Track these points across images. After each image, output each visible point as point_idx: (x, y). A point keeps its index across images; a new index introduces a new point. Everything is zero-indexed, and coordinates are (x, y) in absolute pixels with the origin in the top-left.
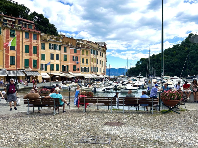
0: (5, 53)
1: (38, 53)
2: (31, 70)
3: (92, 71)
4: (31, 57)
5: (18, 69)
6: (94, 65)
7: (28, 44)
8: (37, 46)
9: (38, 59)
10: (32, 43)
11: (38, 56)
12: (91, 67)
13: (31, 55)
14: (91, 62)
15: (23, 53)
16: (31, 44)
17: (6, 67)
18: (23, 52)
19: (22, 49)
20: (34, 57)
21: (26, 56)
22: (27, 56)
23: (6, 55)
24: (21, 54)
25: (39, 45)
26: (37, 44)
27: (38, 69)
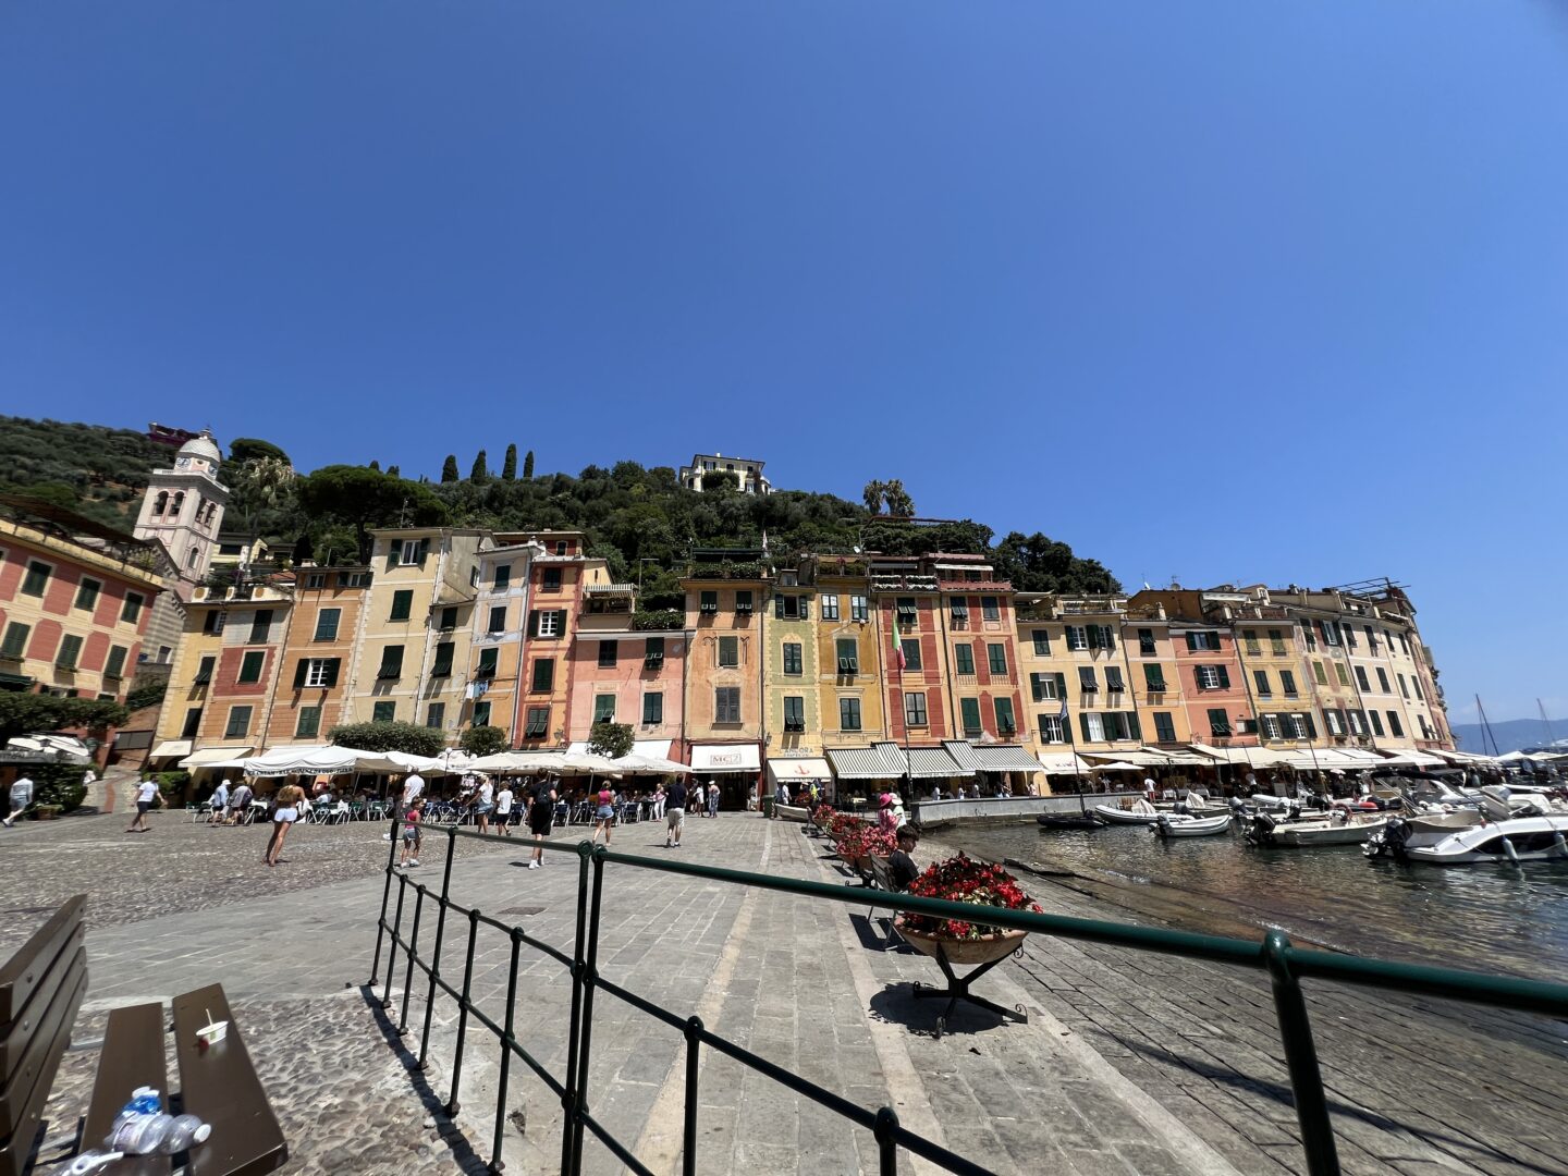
0: (886, 682)
1: (1013, 668)
2: (992, 740)
3: (1337, 729)
4: (985, 688)
5: (939, 740)
6: (1340, 701)
7: (966, 641)
8: (1002, 641)
9: (1017, 695)
10: (983, 632)
11: (1014, 681)
12: (1325, 713)
13: (984, 681)
14: (1314, 684)
15: (952, 677)
16: (978, 637)
17: (894, 737)
18: (952, 671)
19: (945, 660)
20: (999, 688)
21: (964, 688)
22: (968, 688)
23: (891, 691)
24: (944, 682)
25: (1010, 637)
26: (1001, 633)
27: (1022, 737)
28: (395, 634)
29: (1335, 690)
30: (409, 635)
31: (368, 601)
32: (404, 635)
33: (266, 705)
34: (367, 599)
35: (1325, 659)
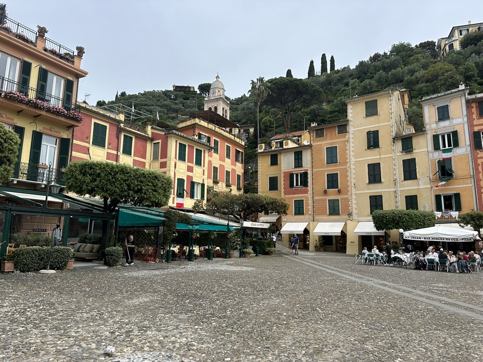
28: (373, 156)
30: (382, 157)
31: (351, 140)
32: (379, 157)
33: (310, 199)
34: (351, 139)
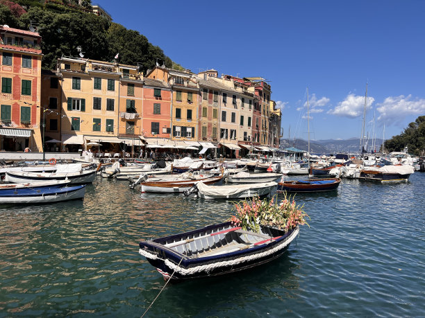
1: (35, 93)
2: (16, 126)
4: (17, 101)
6: (209, 124)
7: (10, 77)
8: (31, 79)
9: (34, 106)
10: (21, 73)
11: (35, 99)
13: (16, 97)
14: (200, 116)
16: (17, 75)
22: (6, 100)
25: (36, 77)
26: (32, 75)
27: (33, 125)
29: (210, 119)
35: (209, 107)
